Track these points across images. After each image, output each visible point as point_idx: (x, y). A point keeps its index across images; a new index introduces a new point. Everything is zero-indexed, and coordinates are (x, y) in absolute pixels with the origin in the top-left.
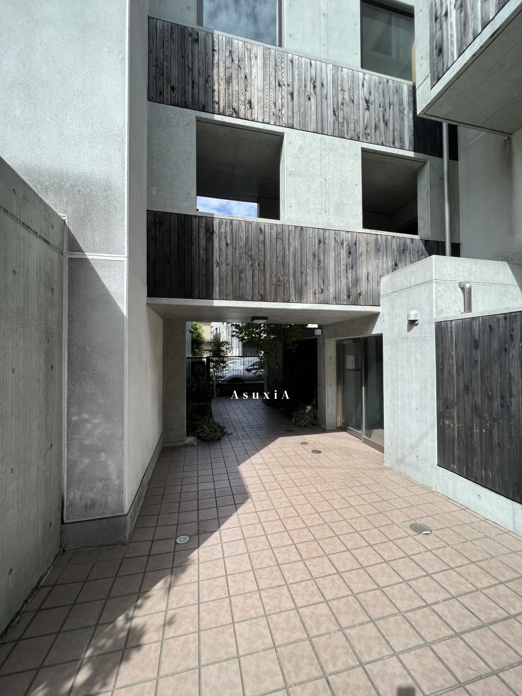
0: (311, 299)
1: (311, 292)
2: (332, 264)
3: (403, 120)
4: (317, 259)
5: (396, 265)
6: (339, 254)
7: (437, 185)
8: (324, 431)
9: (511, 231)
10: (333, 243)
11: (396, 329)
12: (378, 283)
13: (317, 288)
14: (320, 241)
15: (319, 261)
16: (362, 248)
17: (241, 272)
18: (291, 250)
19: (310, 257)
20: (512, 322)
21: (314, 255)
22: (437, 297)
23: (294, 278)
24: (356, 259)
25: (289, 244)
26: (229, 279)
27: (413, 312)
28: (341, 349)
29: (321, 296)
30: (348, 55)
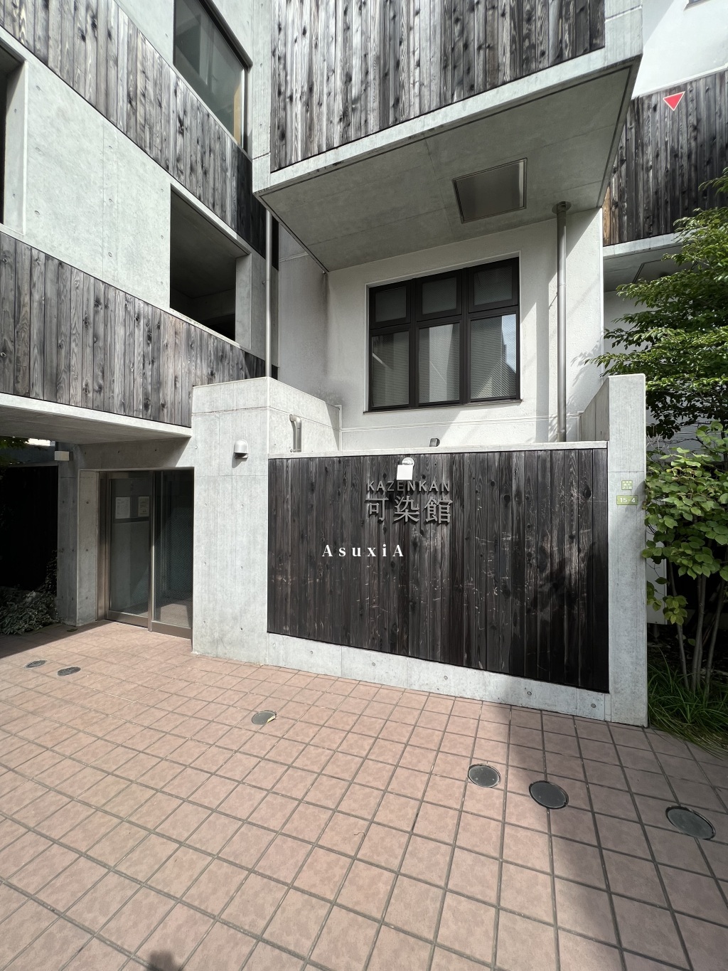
0: (79, 398)
1: (75, 385)
2: (119, 348)
3: (225, 182)
4: (91, 331)
5: (212, 374)
6: (132, 334)
7: (258, 286)
8: (73, 630)
9: (325, 369)
10: (121, 312)
11: (215, 463)
12: (190, 394)
13: (90, 382)
14: (97, 303)
15: (96, 336)
16: (167, 337)
18: (36, 297)
19: (78, 323)
20: (345, 467)
21: (86, 322)
22: (271, 429)
23: (43, 351)
24: (159, 350)
25: (32, 285)
27: (241, 443)
28: (108, 489)
29: (99, 398)
30: (155, 25)
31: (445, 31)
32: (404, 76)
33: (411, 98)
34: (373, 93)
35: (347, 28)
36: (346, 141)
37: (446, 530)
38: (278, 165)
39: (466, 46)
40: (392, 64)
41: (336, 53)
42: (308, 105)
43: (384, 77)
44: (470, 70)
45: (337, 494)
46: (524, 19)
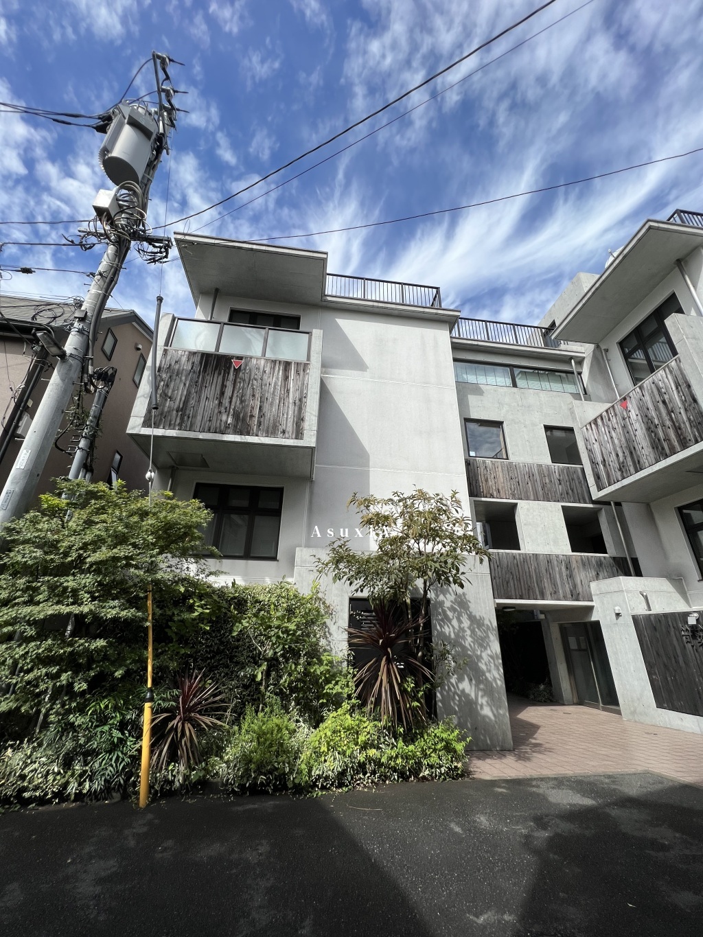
0: (550, 597)
1: (548, 593)
2: (558, 576)
3: (582, 487)
4: (548, 573)
5: (598, 574)
6: (561, 569)
7: (612, 522)
9: (665, 557)
10: (556, 563)
11: (608, 618)
12: (589, 586)
13: (551, 591)
14: (548, 562)
15: (550, 574)
16: (574, 565)
17: (507, 583)
18: (533, 568)
19: (544, 571)
20: (667, 618)
21: (546, 570)
22: (629, 601)
24: (572, 571)
25: (531, 565)
26: (502, 587)
27: (617, 608)
28: (564, 631)
29: (556, 596)
30: (543, 457)
31: (650, 436)
32: (638, 452)
33: (644, 460)
34: (629, 459)
35: (612, 438)
36: (624, 478)
38: (600, 489)
39: (659, 440)
40: (632, 449)
41: (610, 447)
42: (604, 465)
43: (631, 453)
44: (663, 449)
45: (669, 632)
46: (677, 429)
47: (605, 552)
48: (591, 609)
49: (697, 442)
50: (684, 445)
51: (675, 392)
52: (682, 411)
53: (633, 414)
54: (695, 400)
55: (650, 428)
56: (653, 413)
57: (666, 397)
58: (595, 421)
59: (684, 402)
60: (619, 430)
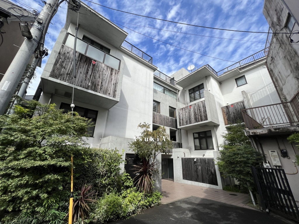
3: (174, 124)
11: (175, 158)
12: (172, 149)
20: (189, 159)
22: (181, 154)
27: (178, 156)
30: (168, 115)
31: (195, 116)
32: (191, 119)
33: (192, 121)
34: (189, 120)
35: (186, 114)
36: (186, 125)
37: (200, 167)
38: (180, 126)
39: (196, 118)
41: (185, 116)
42: (182, 120)
43: (189, 119)
44: (197, 120)
45: (189, 162)
46: (201, 116)
47: (176, 141)
48: (172, 155)
49: (204, 121)
50: (202, 121)
51: (202, 108)
52: (203, 113)
53: (192, 110)
54: (206, 111)
55: (195, 114)
56: (196, 111)
57: (200, 108)
58: (182, 109)
59: (204, 111)
60: (188, 113)
